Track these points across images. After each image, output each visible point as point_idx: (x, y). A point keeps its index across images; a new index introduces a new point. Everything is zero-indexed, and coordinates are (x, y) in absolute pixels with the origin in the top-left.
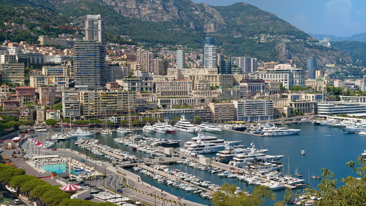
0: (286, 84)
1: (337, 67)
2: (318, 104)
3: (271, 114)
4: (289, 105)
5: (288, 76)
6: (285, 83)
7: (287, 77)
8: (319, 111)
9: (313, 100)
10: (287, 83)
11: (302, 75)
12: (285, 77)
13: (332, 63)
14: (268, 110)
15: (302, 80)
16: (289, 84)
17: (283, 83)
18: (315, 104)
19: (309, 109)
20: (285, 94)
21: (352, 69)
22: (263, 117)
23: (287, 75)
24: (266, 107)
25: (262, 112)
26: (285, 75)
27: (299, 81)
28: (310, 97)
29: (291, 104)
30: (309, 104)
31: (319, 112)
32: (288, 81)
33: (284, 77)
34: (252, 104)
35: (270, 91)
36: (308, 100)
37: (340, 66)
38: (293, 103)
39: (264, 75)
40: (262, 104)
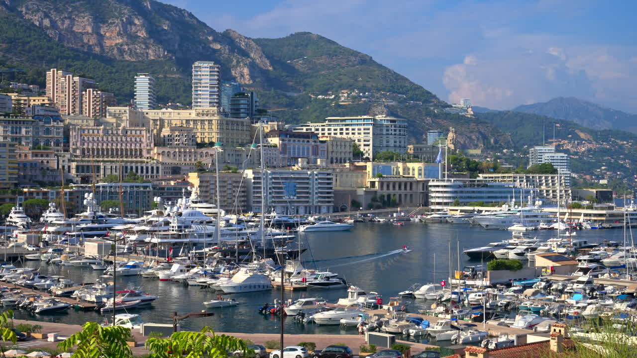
0: (367, 148)
1: (485, 154)
2: (430, 184)
3: (329, 202)
4: (369, 185)
5: (371, 131)
6: (365, 145)
7: (369, 133)
8: (432, 197)
9: (420, 174)
10: (368, 145)
11: (400, 131)
12: (364, 133)
13: (476, 147)
14: (321, 193)
15: (400, 142)
16: (374, 149)
17: (360, 145)
18: (425, 185)
19: (411, 195)
20: (362, 164)
22: (310, 207)
23: (369, 129)
24: (315, 186)
25: (308, 197)
26: (364, 129)
27: (395, 142)
28: (413, 170)
29: (373, 184)
30: (411, 184)
31: (433, 200)
32: (371, 143)
33: (362, 133)
34: (286, 179)
35: (330, 158)
36: (411, 175)
37: (491, 153)
38: (377, 180)
40: (308, 179)
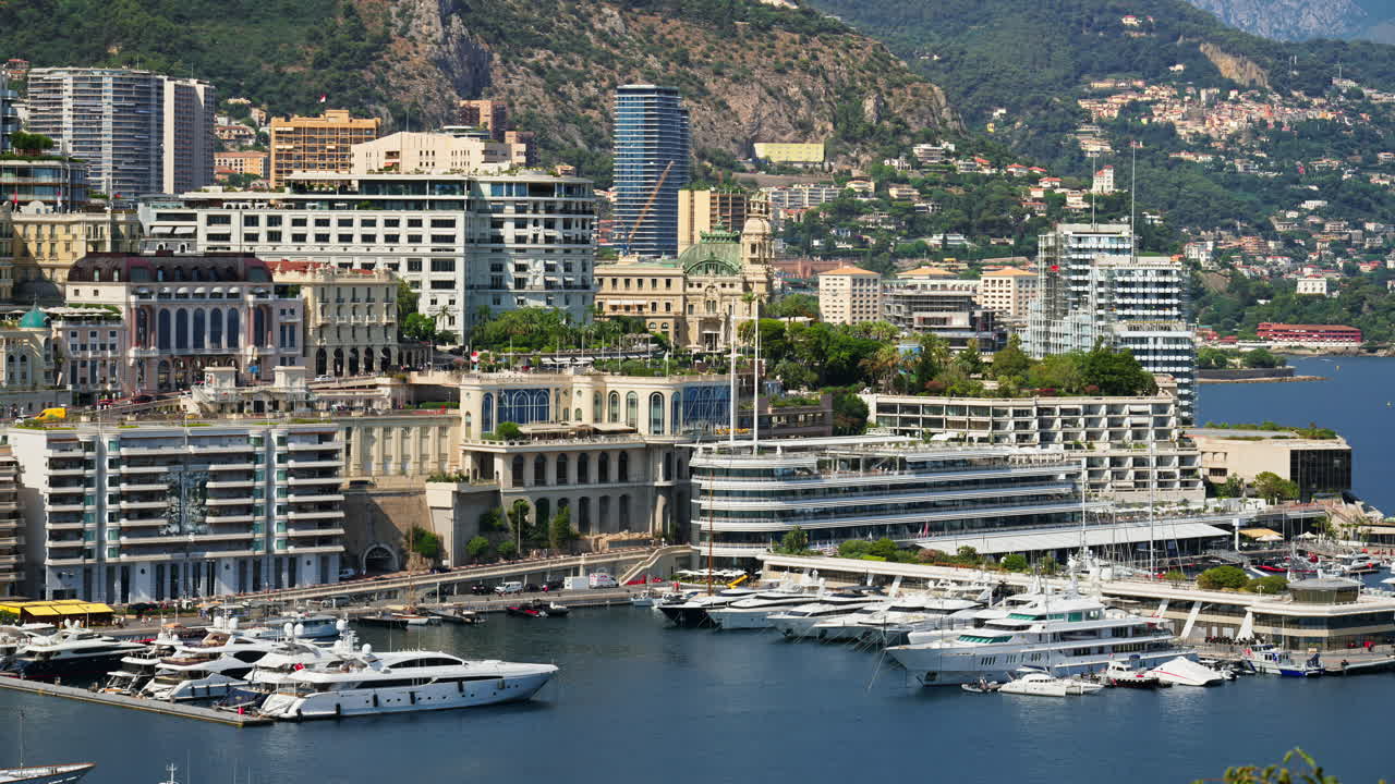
0: (443, 297)
1: (837, 166)
2: (697, 461)
3: (325, 540)
4: (467, 464)
5: (459, 231)
6: (436, 285)
7: (451, 239)
8: (704, 513)
9: (656, 422)
10: (450, 285)
11: (567, 224)
12: (435, 239)
13: (804, 131)
14: (299, 507)
15: (568, 268)
16: (468, 299)
17: (417, 284)
18: (675, 460)
19: (624, 499)
20: (438, 378)
21: (954, 179)
22: (257, 562)
23: (451, 224)
24: (278, 483)
25: (249, 526)
26: (435, 223)
27: (549, 269)
28: (632, 403)
29: (484, 462)
30: (624, 456)
31: (705, 525)
32: (458, 275)
33: (427, 239)
34: (172, 460)
35: (313, 352)
36: (621, 425)
37: (864, 158)
38: (501, 447)
39: (263, 221)
40: (251, 457)
